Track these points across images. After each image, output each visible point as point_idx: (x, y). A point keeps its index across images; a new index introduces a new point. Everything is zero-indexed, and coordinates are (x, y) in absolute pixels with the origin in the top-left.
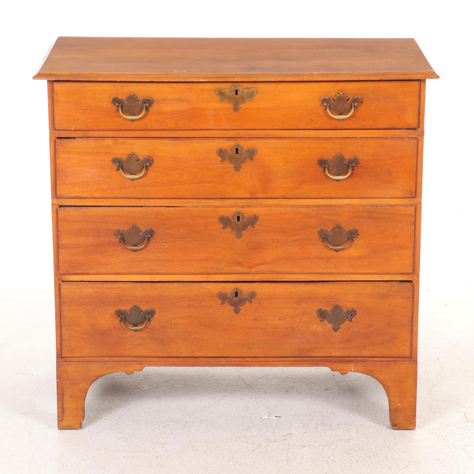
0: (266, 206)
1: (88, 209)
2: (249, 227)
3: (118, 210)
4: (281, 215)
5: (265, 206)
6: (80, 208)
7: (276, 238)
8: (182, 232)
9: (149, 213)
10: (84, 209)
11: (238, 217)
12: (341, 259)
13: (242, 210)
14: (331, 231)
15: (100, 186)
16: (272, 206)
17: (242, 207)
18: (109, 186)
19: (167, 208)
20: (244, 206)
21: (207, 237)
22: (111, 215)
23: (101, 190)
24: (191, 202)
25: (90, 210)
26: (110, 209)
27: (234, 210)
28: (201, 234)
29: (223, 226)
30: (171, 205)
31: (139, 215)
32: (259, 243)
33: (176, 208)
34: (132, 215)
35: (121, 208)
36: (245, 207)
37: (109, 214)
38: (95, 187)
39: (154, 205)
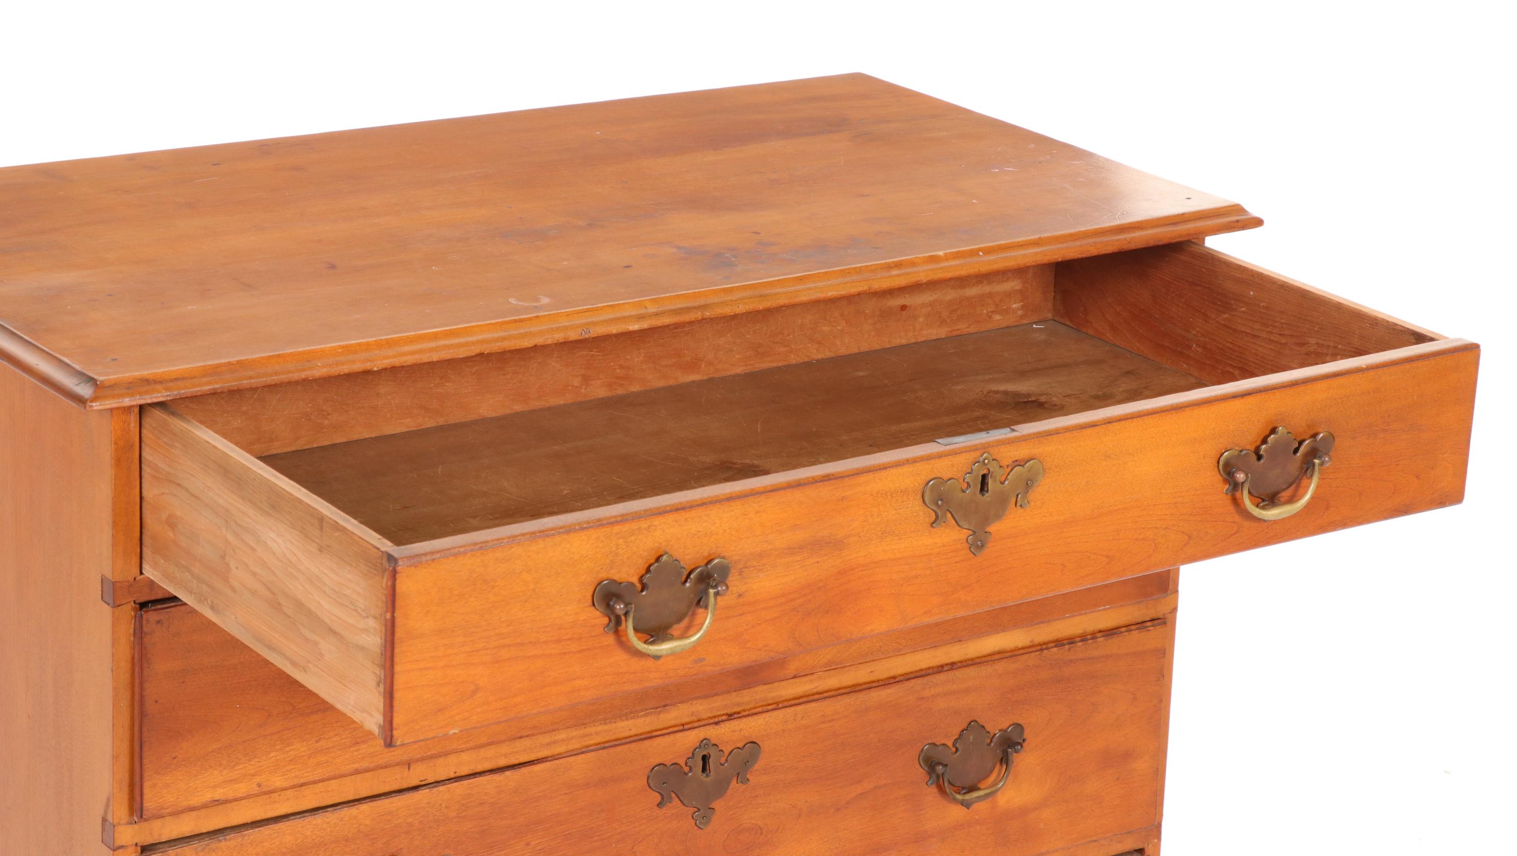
0: (780, 705)
1: (244, 836)
2: (734, 782)
3: (342, 819)
4: (823, 726)
5: (778, 705)
6: (220, 841)
7: (806, 802)
8: (538, 848)
9: (441, 805)
10: (231, 839)
11: (705, 759)
12: (978, 827)
13: (712, 733)
14: (954, 745)
15: (287, 749)
16: (797, 701)
17: (716, 723)
18: (317, 742)
19: (497, 777)
20: (720, 719)
21: (614, 845)
22: (322, 840)
23: (291, 760)
24: (563, 740)
25: (251, 837)
26: (318, 820)
27: (692, 738)
28: (596, 839)
29: (659, 798)
30: (502, 762)
31: (410, 820)
32: (760, 827)
33: (525, 770)
34: (388, 826)
35: (353, 811)
36: (723, 721)
37: (314, 838)
38: (272, 754)
39: (452, 775)
